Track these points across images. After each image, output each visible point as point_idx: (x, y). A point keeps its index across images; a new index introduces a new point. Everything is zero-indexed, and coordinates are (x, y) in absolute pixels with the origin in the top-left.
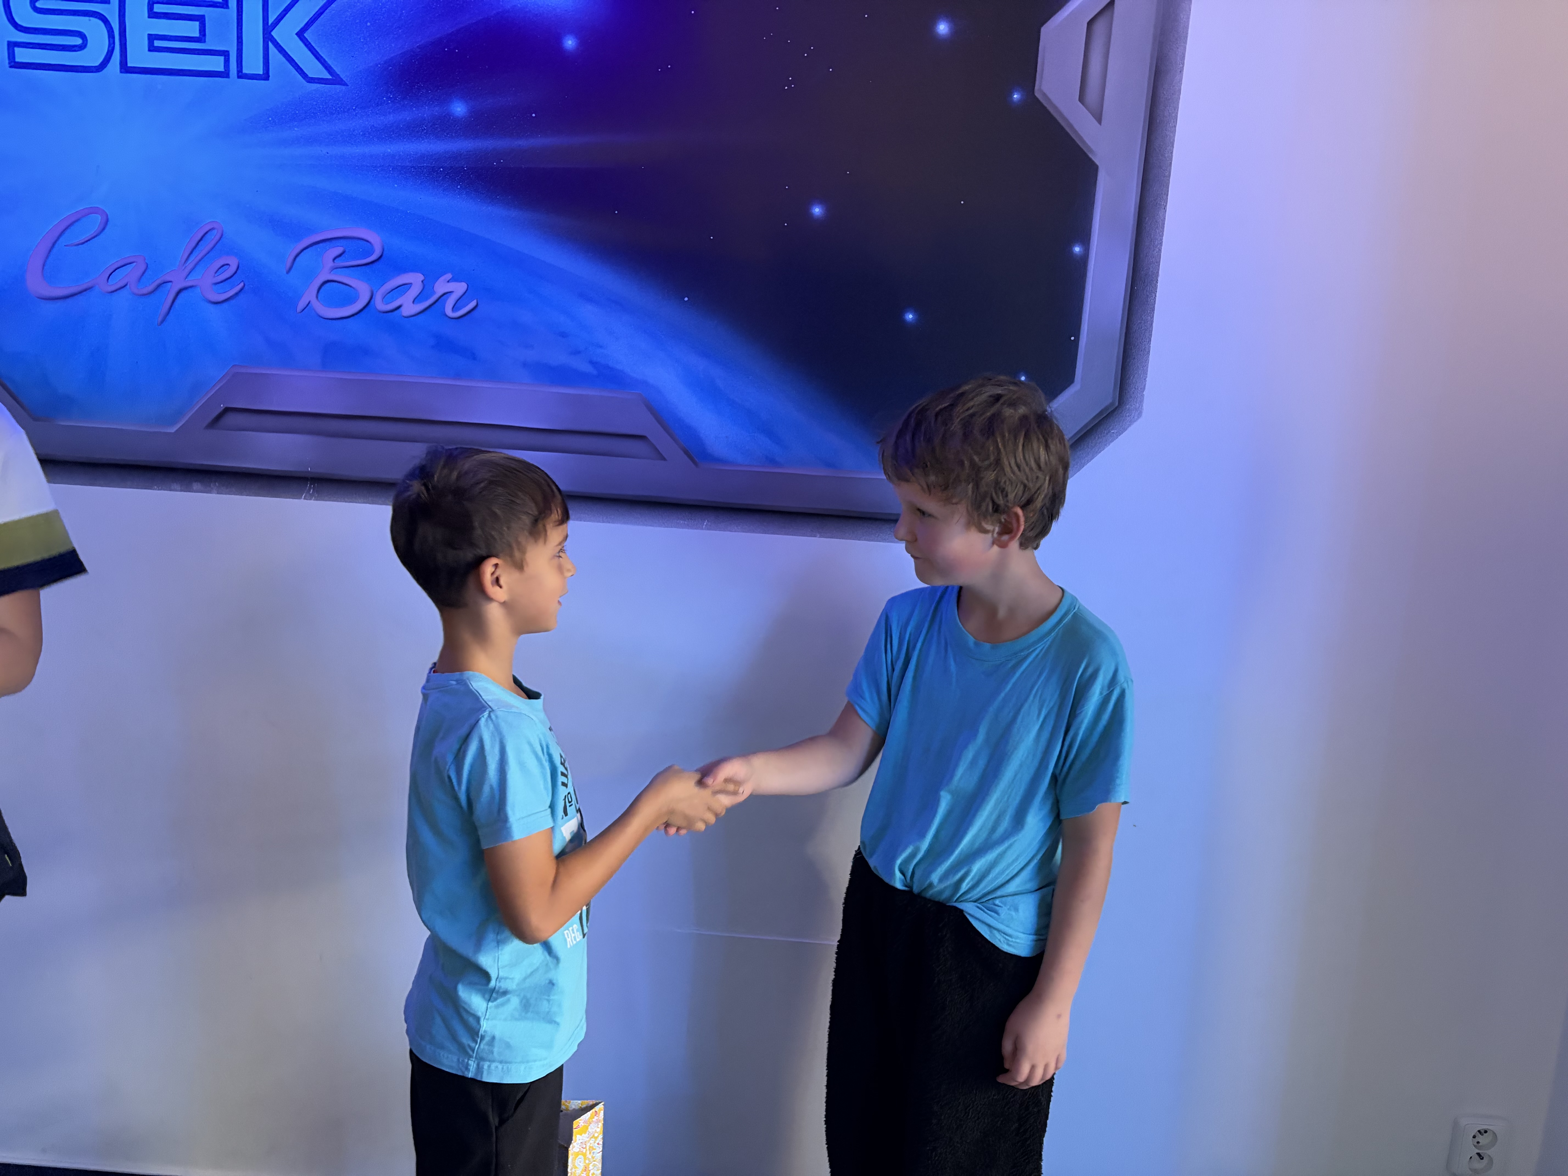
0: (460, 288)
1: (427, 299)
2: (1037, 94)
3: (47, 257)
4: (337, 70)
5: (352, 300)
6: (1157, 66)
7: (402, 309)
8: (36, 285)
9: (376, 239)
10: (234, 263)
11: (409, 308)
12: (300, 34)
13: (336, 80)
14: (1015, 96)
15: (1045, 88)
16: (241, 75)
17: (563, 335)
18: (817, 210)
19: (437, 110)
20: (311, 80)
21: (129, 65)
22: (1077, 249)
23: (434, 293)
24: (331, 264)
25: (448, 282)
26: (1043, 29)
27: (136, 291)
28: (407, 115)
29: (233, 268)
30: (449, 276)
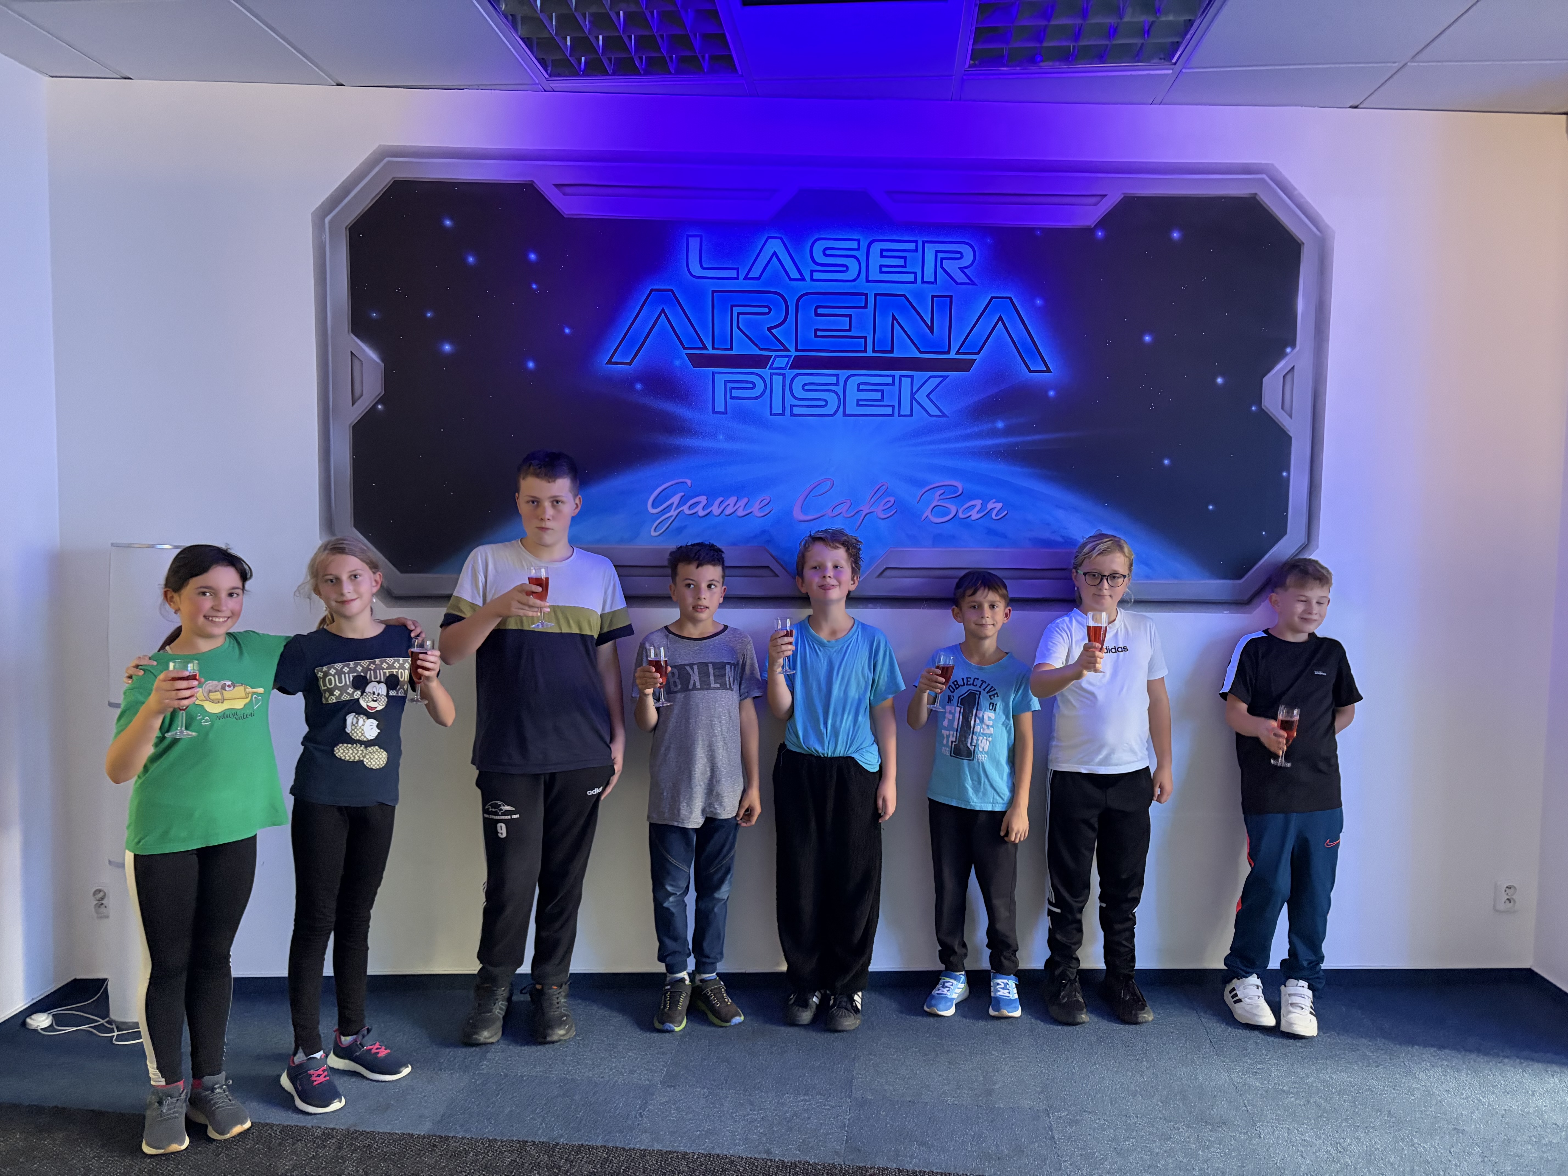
0: (1000, 505)
1: (984, 511)
2: (1263, 407)
3: (804, 502)
4: (944, 412)
5: (948, 514)
6: (1315, 393)
7: (971, 517)
8: (798, 515)
9: (960, 485)
10: (892, 500)
11: (975, 515)
12: (928, 396)
13: (944, 415)
14: (1253, 408)
15: (1266, 404)
16: (899, 415)
17: (1048, 524)
18: (1166, 462)
19: (990, 426)
20: (932, 416)
21: (847, 413)
22: (1285, 474)
23: (987, 508)
24: (938, 498)
25: (994, 503)
26: (1265, 380)
27: (846, 516)
28: (976, 429)
29: (892, 502)
30: (994, 500)
